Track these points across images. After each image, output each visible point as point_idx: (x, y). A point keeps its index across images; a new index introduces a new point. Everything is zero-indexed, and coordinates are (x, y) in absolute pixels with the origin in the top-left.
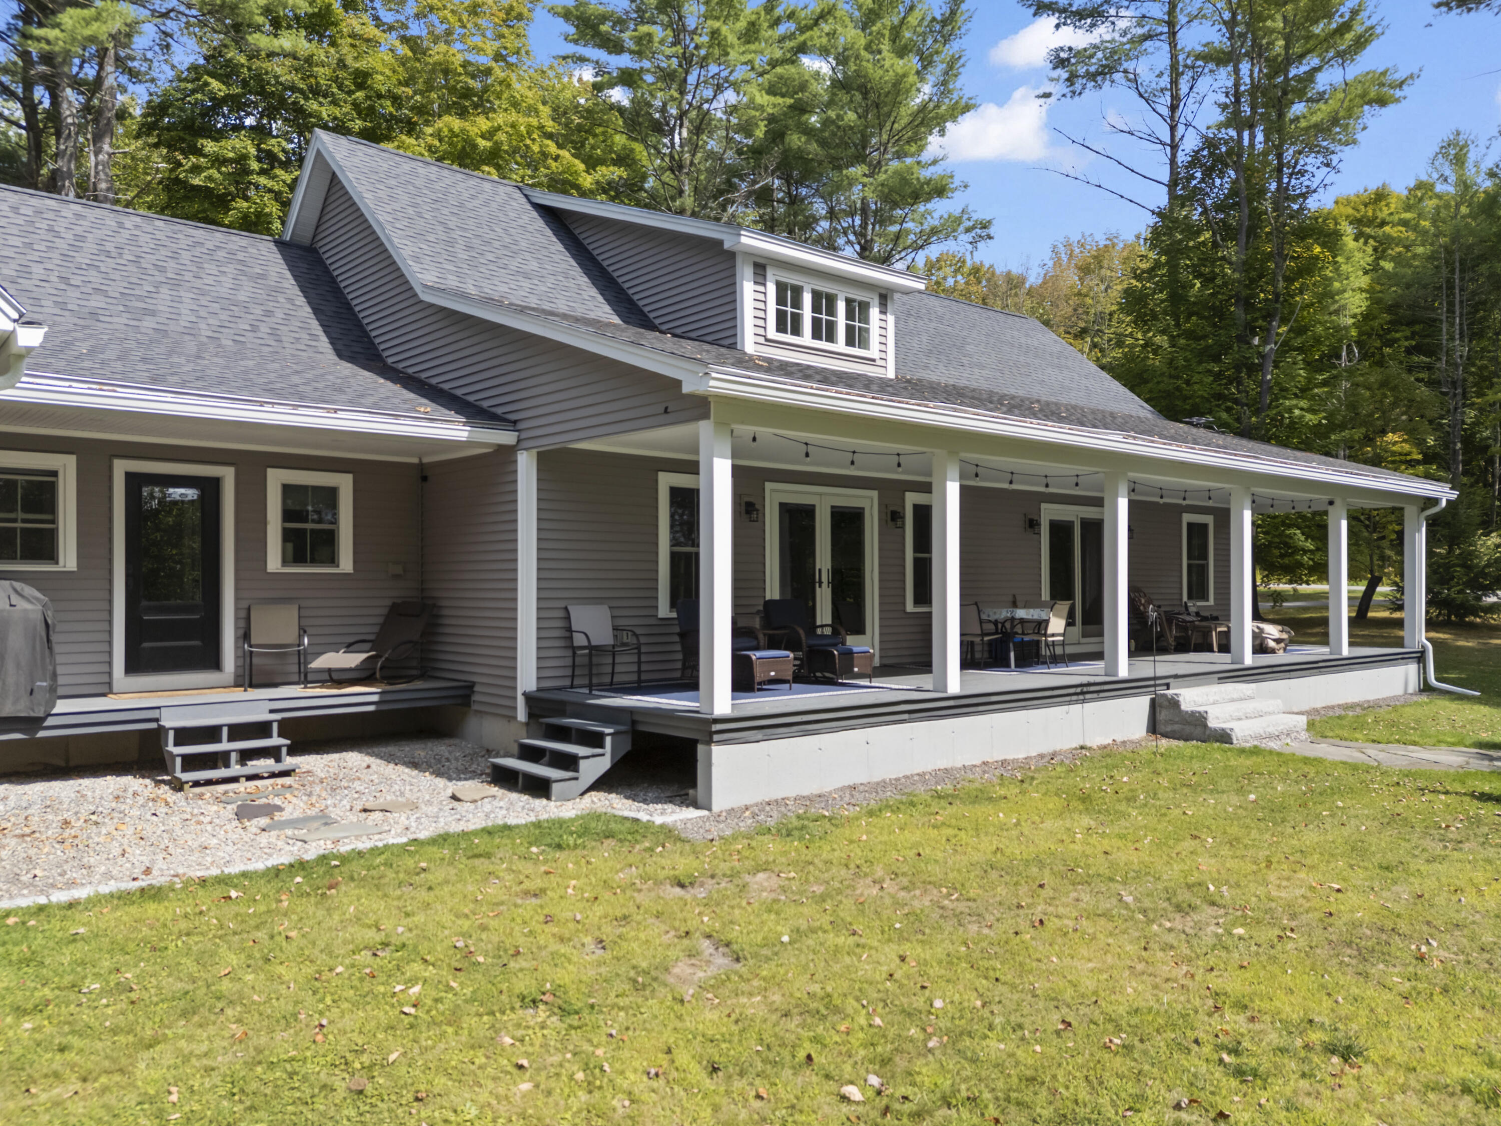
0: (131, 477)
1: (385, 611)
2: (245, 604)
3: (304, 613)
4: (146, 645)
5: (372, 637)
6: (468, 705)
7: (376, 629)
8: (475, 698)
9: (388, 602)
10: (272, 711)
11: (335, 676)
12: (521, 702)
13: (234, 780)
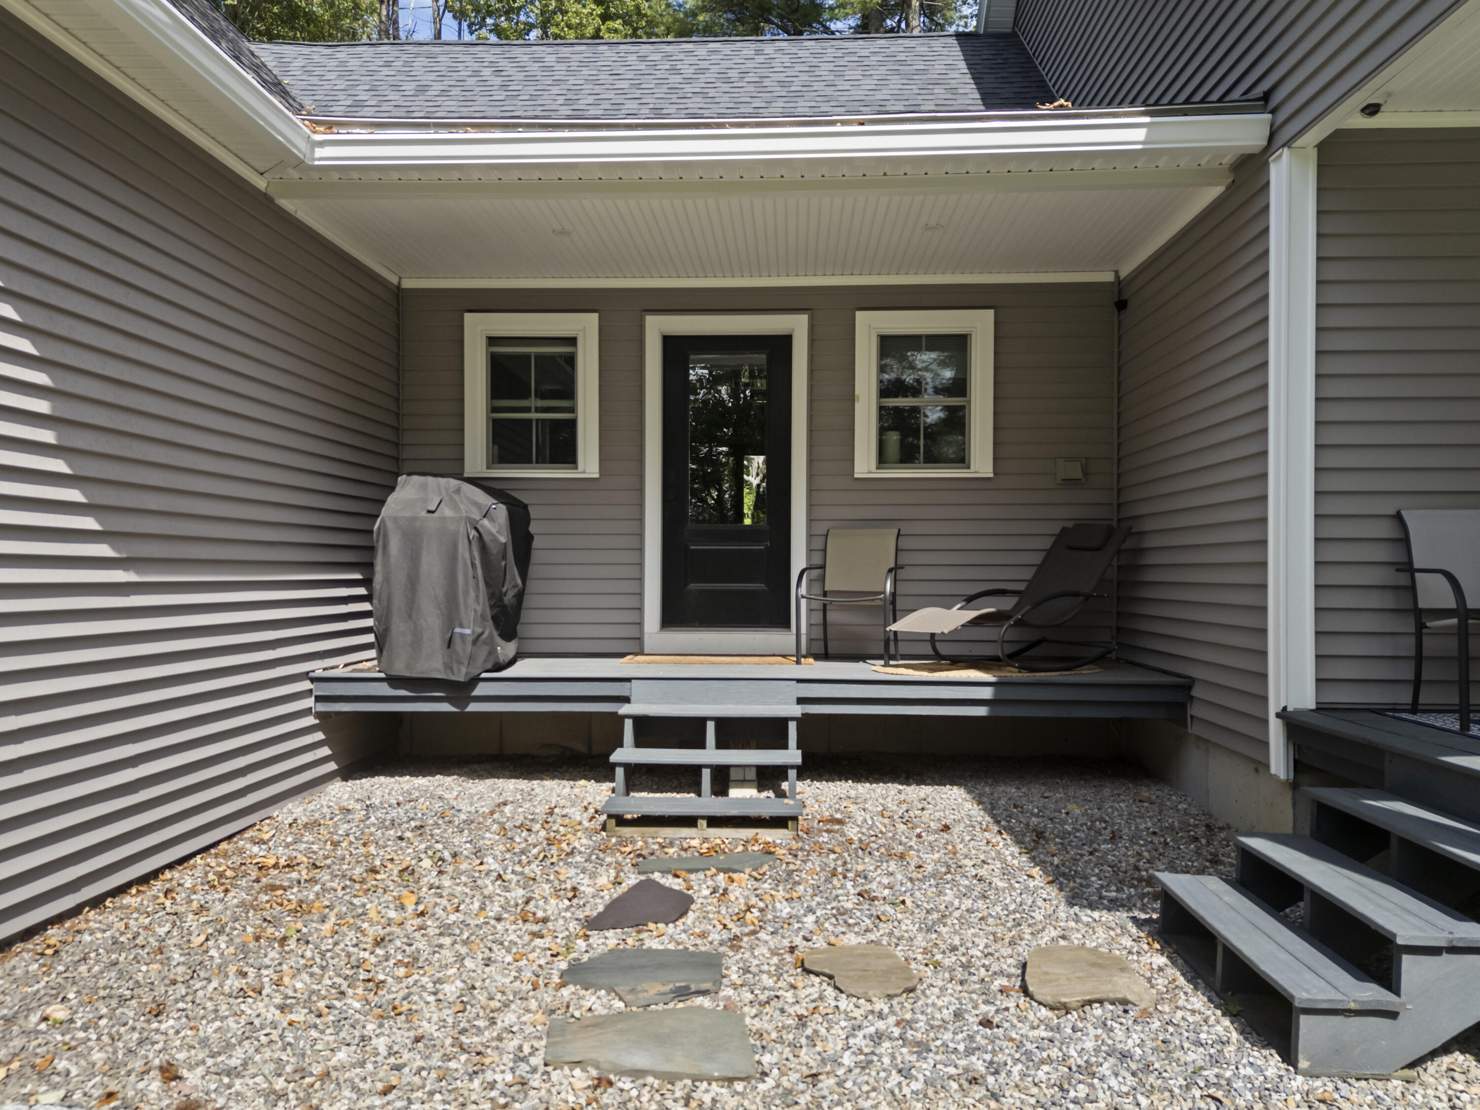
0: (670, 343)
1: (1046, 543)
2: (821, 528)
3: (905, 543)
4: (693, 586)
5: (1021, 587)
6: (1182, 722)
7: (1028, 574)
8: (1196, 710)
9: (1056, 528)
10: (801, 701)
11: (943, 649)
12: (1276, 731)
13: (689, 821)
